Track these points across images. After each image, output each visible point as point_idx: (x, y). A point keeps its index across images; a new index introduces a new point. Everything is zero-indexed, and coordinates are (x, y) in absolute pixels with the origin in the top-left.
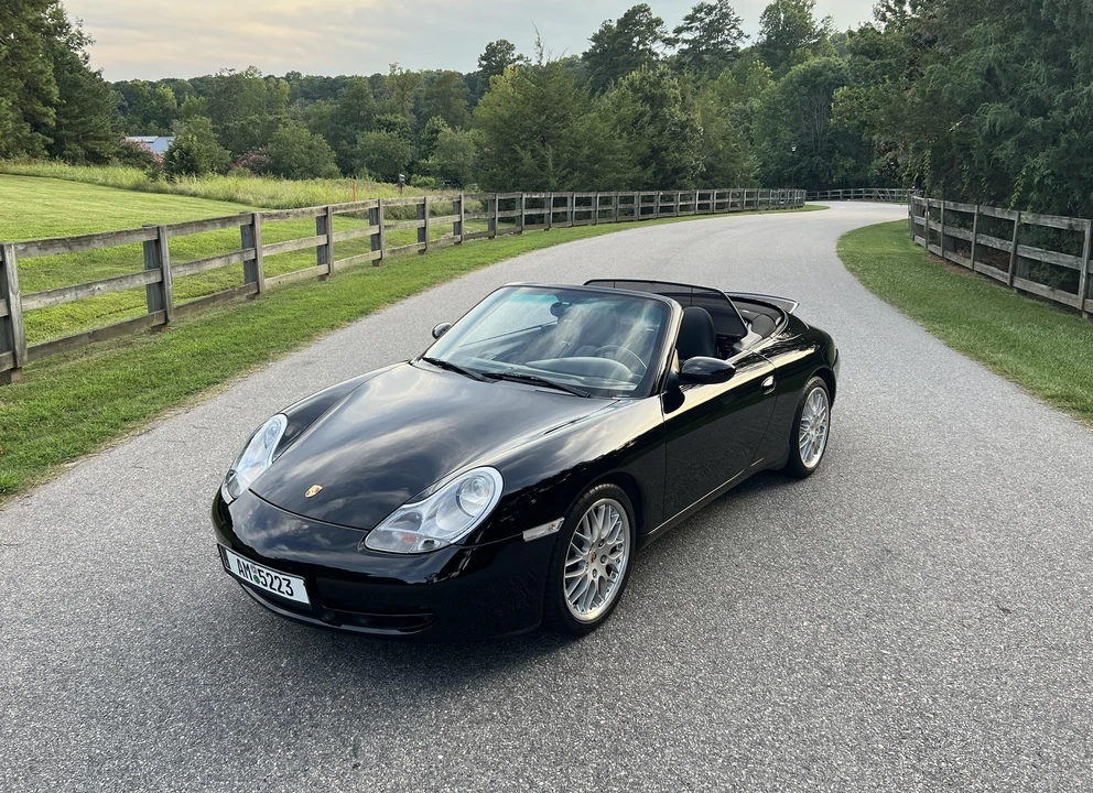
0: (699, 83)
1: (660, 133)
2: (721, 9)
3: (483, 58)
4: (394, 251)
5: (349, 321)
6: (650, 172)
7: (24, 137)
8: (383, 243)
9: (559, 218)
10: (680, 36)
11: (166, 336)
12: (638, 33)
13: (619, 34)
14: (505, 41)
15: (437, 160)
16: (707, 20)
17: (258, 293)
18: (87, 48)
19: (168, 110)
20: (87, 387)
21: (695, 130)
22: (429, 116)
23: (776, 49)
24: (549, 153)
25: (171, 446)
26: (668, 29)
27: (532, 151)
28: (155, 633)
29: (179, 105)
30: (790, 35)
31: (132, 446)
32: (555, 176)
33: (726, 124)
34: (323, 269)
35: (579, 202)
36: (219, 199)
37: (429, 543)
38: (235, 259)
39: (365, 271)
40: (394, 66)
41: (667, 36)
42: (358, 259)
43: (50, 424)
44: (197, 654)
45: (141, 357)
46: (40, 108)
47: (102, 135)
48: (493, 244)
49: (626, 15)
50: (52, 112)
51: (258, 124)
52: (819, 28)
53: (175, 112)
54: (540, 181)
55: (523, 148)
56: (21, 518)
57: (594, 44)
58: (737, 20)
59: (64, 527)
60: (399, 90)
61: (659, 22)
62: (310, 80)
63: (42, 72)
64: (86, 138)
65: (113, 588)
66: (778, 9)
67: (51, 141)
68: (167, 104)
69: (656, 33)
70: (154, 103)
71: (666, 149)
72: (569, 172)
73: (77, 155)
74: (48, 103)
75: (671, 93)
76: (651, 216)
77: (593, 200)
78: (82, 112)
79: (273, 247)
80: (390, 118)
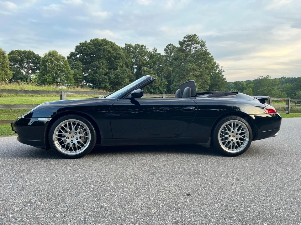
18: (223, 73)
19: (244, 87)
29: (247, 86)
46: (206, 86)
53: (245, 88)
62: (288, 79)
68: (244, 86)
70: (241, 86)
74: (208, 85)
78: (219, 88)
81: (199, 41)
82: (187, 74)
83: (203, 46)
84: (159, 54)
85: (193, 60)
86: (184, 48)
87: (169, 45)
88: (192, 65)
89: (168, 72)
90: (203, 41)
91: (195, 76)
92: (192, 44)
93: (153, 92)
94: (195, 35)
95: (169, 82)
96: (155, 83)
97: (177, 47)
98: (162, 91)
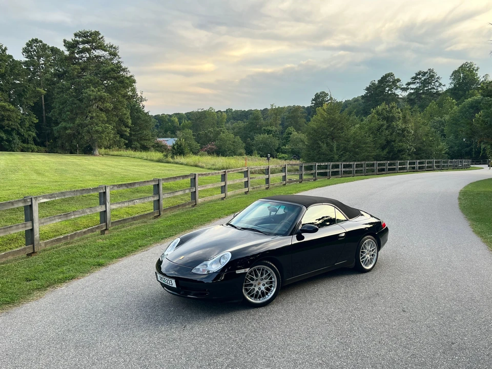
0: (412, 110)
1: (391, 134)
2: (430, 73)
3: (313, 100)
4: (254, 188)
5: (227, 215)
6: (385, 152)
7: (117, 140)
8: (249, 185)
9: (335, 174)
10: (409, 87)
11: (159, 220)
12: (388, 86)
13: (379, 87)
14: (324, 92)
15: (290, 147)
16: (423, 79)
17: (196, 204)
18: (144, 103)
19: (175, 127)
20: (129, 236)
21: (409, 132)
22: (287, 127)
23: (459, 91)
24: (335, 145)
25: (153, 255)
26: (403, 83)
27: (327, 143)
28: (139, 301)
29: (180, 124)
30: (466, 84)
31: (141, 254)
32: (337, 154)
33: (427, 128)
34: (223, 195)
35: (345, 166)
36: (191, 166)
37: (208, 271)
38: (187, 191)
39: (241, 196)
40: (273, 105)
41: (403, 87)
42: (238, 191)
43: (116, 247)
44: (148, 306)
45: (149, 226)
46: (124, 128)
47: (148, 138)
48: (301, 185)
49: (382, 78)
50: (128, 130)
51: (212, 132)
52: (482, 80)
53: (178, 127)
54: (330, 156)
55: (323, 142)
56: (104, 273)
57: (366, 92)
58: (438, 78)
59: (117, 275)
60: (274, 116)
61: (398, 80)
62: (236, 112)
63: (125, 114)
64: (141, 139)
65: (128, 290)
66: (459, 72)
67: (127, 142)
68: (175, 124)
69: (397, 86)
70: (169, 123)
71: (394, 141)
72: (344, 153)
73: (137, 147)
74: (127, 126)
75: (396, 115)
76: (383, 172)
77: (353, 165)
78: (140, 129)
79: (202, 187)
80: (269, 128)
81: (105, 45)
82: (87, 107)
83: (114, 55)
84: (11, 57)
85: (98, 81)
86: (77, 56)
87: (33, 40)
88: (97, 89)
89: (35, 97)
90: (114, 46)
91: (101, 110)
92: (92, 48)
93: (5, 138)
94: (97, 33)
95: (39, 117)
96: (7, 120)
97: (50, 46)
98: (26, 136)
